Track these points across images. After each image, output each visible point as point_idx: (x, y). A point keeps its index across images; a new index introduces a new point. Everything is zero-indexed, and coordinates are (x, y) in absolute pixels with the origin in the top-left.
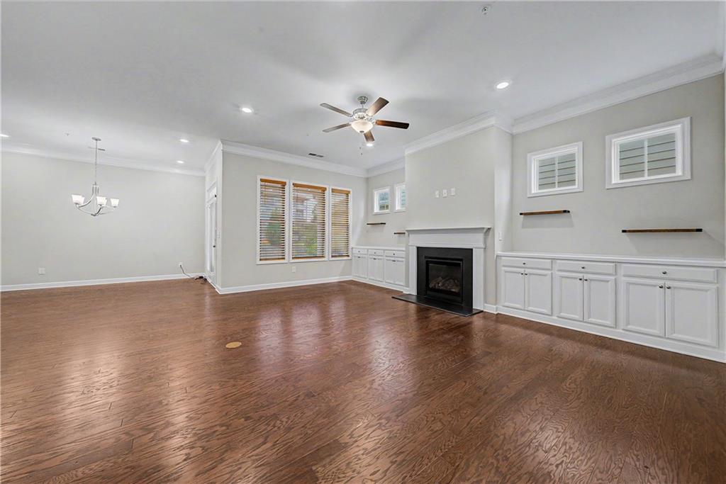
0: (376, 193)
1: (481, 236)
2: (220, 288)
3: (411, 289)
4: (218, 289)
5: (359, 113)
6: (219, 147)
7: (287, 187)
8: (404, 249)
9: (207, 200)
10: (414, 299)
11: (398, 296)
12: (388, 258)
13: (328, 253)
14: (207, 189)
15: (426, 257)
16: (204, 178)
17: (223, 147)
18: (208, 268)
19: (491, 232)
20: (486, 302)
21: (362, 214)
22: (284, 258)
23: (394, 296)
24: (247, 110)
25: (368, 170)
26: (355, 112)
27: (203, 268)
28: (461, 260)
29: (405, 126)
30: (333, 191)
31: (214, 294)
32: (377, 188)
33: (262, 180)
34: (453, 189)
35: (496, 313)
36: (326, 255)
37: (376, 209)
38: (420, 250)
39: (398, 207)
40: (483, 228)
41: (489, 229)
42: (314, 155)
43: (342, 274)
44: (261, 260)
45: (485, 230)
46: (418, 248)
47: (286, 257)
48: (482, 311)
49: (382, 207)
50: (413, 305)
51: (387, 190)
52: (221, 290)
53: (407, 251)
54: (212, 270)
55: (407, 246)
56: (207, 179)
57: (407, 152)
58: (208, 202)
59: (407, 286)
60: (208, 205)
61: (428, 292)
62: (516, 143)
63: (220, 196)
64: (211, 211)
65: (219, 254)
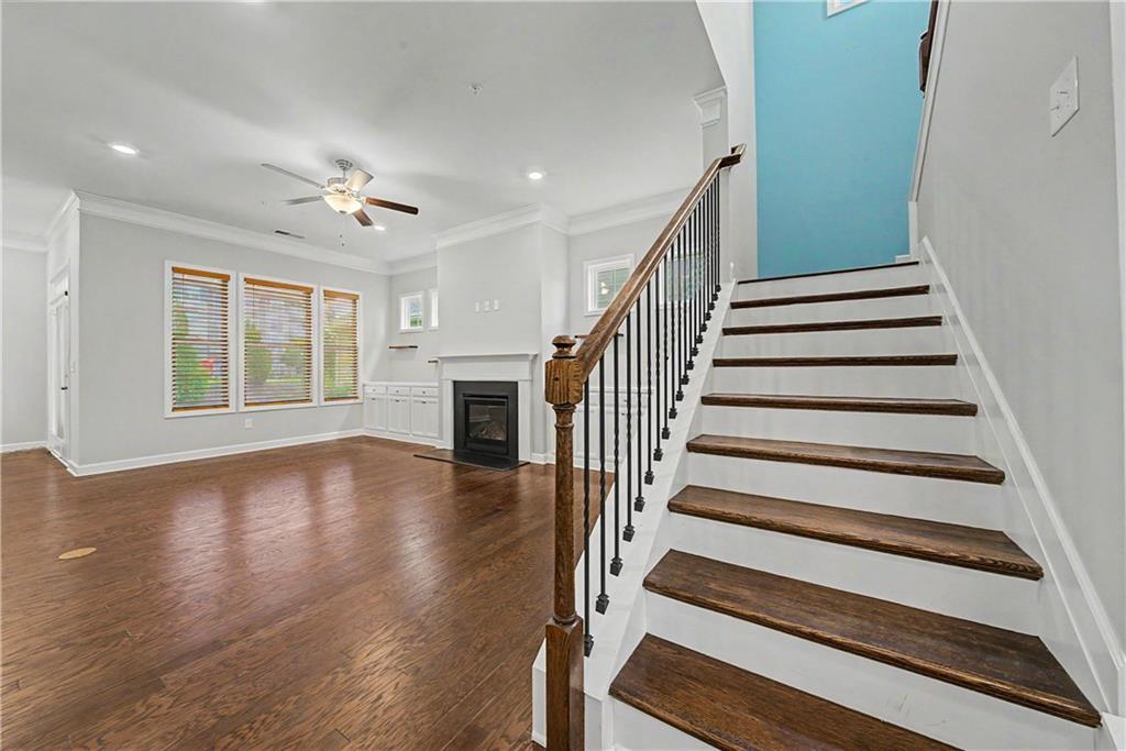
0: (403, 299)
1: (526, 365)
2: (76, 465)
3: (447, 443)
4: (72, 467)
5: (337, 185)
6: (72, 203)
7: (231, 284)
8: (436, 384)
9: (49, 301)
10: (449, 457)
11: (426, 454)
12: (416, 399)
13: (317, 395)
14: (50, 278)
15: (464, 395)
16: (45, 255)
17: (81, 205)
18: (53, 430)
19: (538, 358)
20: (533, 450)
21: (382, 330)
22: (227, 406)
23: (418, 454)
24: (124, 150)
25: (391, 265)
26: (331, 182)
27: (43, 433)
28: (507, 397)
29: (414, 211)
30: (326, 293)
31: (64, 476)
32: (406, 292)
33: (175, 270)
34: (496, 302)
35: (543, 463)
36: (314, 396)
37: (405, 325)
38: (457, 385)
39: (435, 323)
40: (527, 355)
41: (536, 355)
42: (286, 234)
43: (343, 428)
44: (174, 409)
45: (531, 358)
46: (455, 382)
47: (232, 403)
48: (529, 463)
49: (414, 323)
50: (449, 465)
51: (420, 296)
52: (77, 469)
53: (440, 387)
54: (60, 434)
55: (440, 381)
56: (52, 255)
57: (442, 244)
58: (52, 304)
59: (441, 438)
60: (51, 309)
61: (470, 445)
62: (572, 247)
63: (75, 293)
64: (58, 319)
65: (75, 400)
